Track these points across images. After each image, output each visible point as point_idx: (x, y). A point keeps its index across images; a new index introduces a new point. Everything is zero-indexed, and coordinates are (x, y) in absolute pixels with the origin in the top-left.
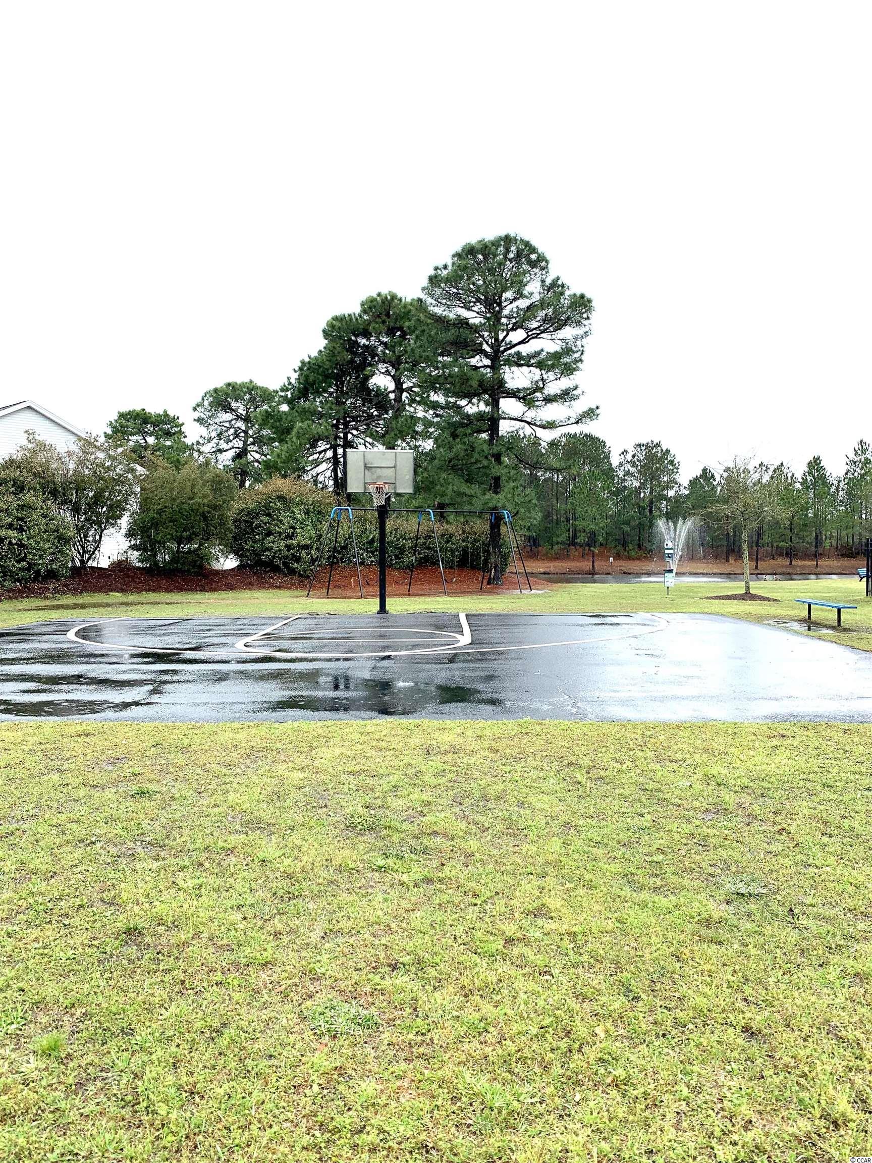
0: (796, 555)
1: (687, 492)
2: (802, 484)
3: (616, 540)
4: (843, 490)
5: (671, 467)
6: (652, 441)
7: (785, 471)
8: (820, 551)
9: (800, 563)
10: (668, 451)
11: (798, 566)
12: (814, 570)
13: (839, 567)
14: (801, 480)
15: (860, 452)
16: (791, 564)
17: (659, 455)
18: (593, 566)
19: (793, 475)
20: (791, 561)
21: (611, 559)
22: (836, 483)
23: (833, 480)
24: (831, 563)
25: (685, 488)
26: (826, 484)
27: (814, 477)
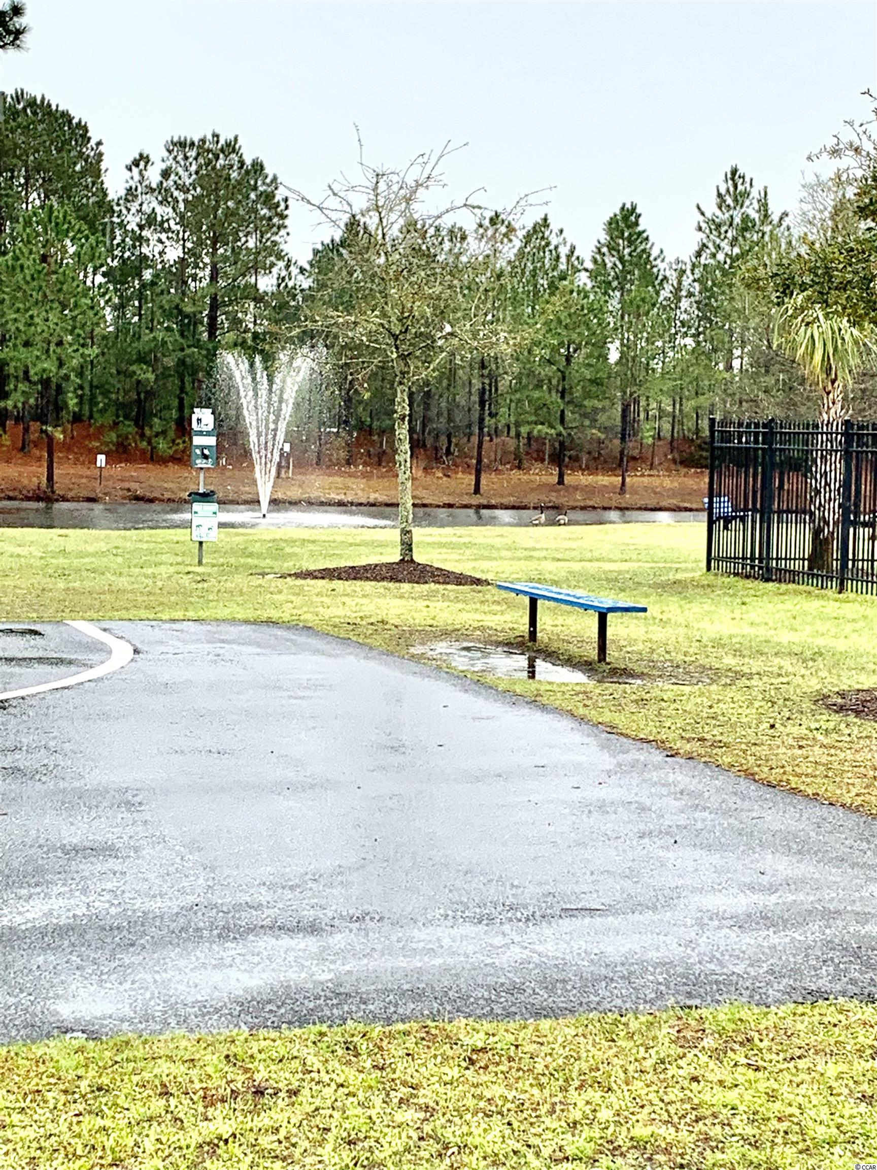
0: (575, 459)
1: (306, 283)
2: (593, 275)
3: (120, 406)
4: (690, 295)
5: (264, 212)
6: (216, 136)
7: (554, 241)
8: (632, 448)
9: (584, 479)
10: (258, 167)
11: (576, 488)
12: (616, 500)
13: (673, 493)
14: (589, 265)
15: (729, 201)
16: (561, 482)
17: (234, 175)
18: (50, 478)
19: (573, 250)
20: (561, 476)
21: (101, 459)
22: (673, 276)
23: (663, 268)
24: (655, 481)
25: (302, 270)
26: (650, 278)
27: (621, 259)
